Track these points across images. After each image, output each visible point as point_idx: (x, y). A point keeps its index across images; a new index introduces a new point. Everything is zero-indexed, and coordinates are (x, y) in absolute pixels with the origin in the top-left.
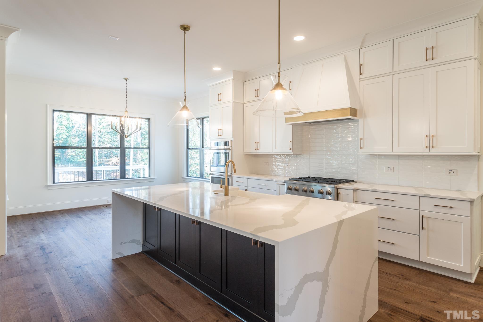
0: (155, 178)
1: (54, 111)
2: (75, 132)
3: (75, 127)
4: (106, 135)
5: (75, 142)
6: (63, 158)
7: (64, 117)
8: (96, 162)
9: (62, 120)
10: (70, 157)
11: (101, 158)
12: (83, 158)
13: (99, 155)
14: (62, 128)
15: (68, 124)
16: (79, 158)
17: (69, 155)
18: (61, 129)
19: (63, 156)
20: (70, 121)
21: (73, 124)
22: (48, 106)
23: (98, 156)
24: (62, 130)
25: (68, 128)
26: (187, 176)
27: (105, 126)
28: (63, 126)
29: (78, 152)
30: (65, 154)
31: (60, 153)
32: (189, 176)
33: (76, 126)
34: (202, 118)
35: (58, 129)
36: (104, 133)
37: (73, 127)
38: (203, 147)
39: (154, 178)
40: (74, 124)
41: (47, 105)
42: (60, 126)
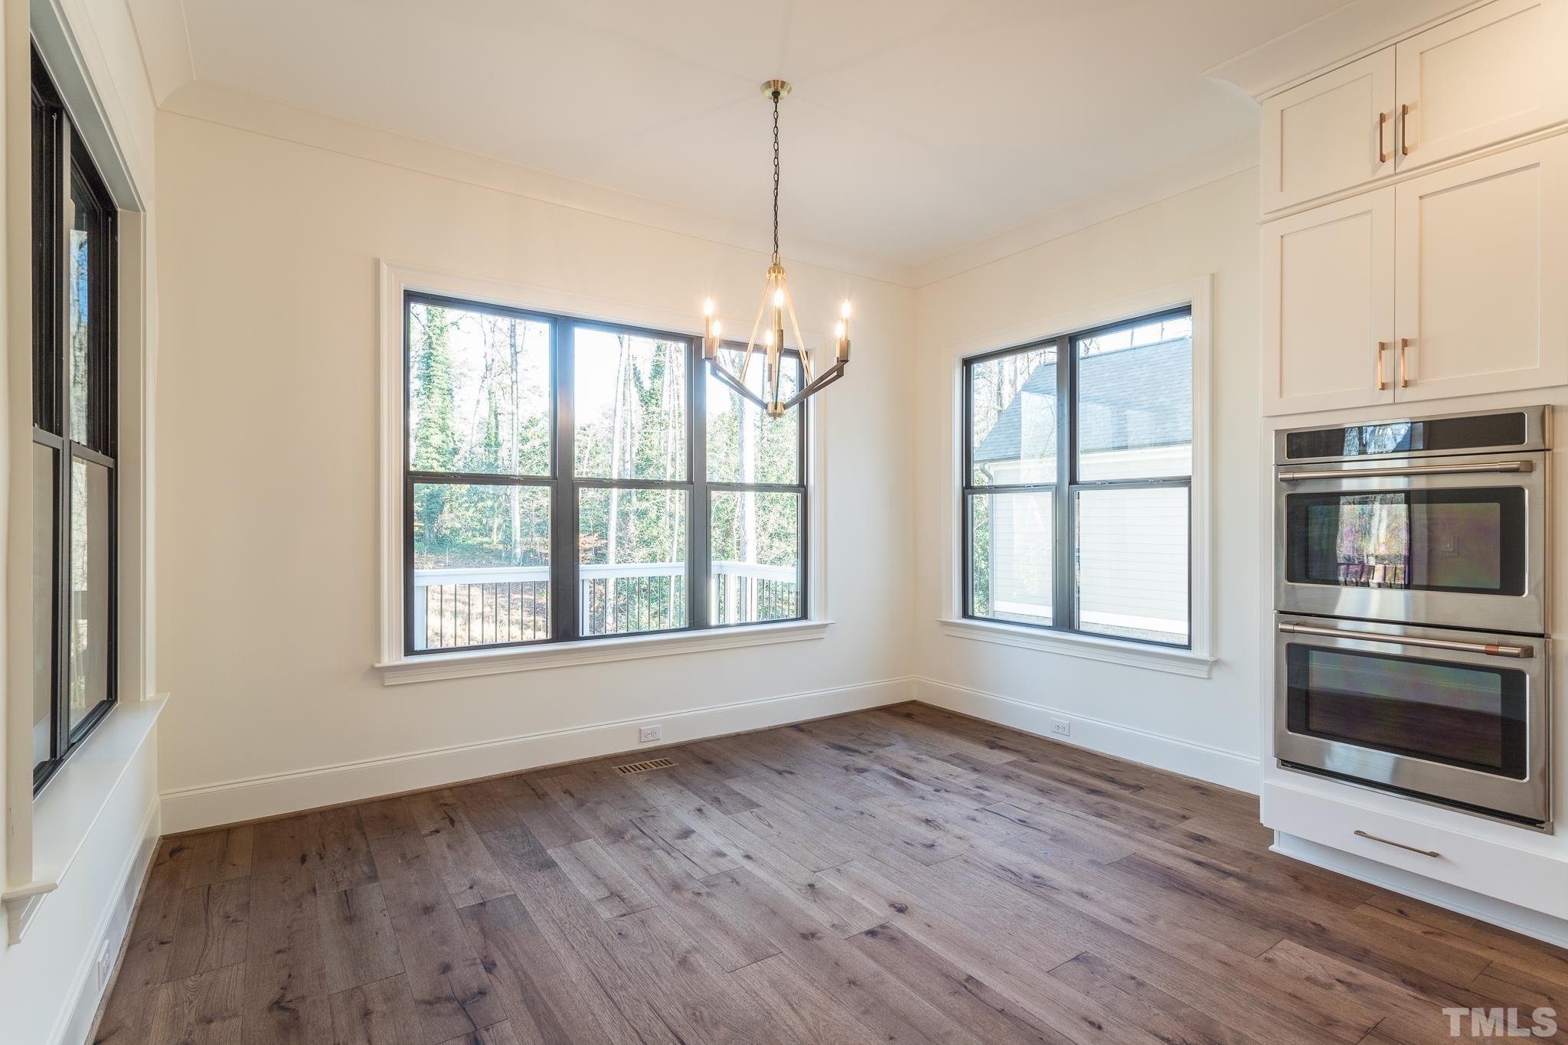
0: (827, 624)
1: (410, 296)
2: (461, 464)
3: (462, 452)
4: (541, 472)
5: (460, 491)
6: (432, 536)
7: (433, 425)
8: (515, 548)
9: (427, 433)
10: (448, 532)
11: (526, 534)
12: (481, 534)
13: (521, 526)
14: (428, 455)
15: (443, 442)
16: (470, 535)
17: (444, 526)
18: (425, 456)
19: (431, 530)
20: (447, 436)
21: (457, 443)
22: (384, 269)
23: (519, 531)
24: (428, 458)
25: (444, 452)
26: (965, 614)
27: (537, 447)
28: (430, 449)
29: (469, 520)
30: (436, 525)
31: (424, 522)
32: (973, 617)
33: (464, 448)
34: (1070, 337)
35: (418, 457)
36: (535, 466)
37: (455, 452)
38: (1073, 481)
39: (825, 626)
40: (459, 444)
41: (377, 264)
42: (423, 449)
